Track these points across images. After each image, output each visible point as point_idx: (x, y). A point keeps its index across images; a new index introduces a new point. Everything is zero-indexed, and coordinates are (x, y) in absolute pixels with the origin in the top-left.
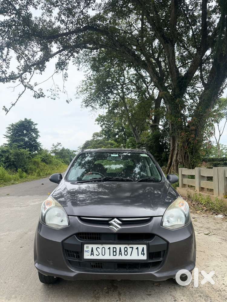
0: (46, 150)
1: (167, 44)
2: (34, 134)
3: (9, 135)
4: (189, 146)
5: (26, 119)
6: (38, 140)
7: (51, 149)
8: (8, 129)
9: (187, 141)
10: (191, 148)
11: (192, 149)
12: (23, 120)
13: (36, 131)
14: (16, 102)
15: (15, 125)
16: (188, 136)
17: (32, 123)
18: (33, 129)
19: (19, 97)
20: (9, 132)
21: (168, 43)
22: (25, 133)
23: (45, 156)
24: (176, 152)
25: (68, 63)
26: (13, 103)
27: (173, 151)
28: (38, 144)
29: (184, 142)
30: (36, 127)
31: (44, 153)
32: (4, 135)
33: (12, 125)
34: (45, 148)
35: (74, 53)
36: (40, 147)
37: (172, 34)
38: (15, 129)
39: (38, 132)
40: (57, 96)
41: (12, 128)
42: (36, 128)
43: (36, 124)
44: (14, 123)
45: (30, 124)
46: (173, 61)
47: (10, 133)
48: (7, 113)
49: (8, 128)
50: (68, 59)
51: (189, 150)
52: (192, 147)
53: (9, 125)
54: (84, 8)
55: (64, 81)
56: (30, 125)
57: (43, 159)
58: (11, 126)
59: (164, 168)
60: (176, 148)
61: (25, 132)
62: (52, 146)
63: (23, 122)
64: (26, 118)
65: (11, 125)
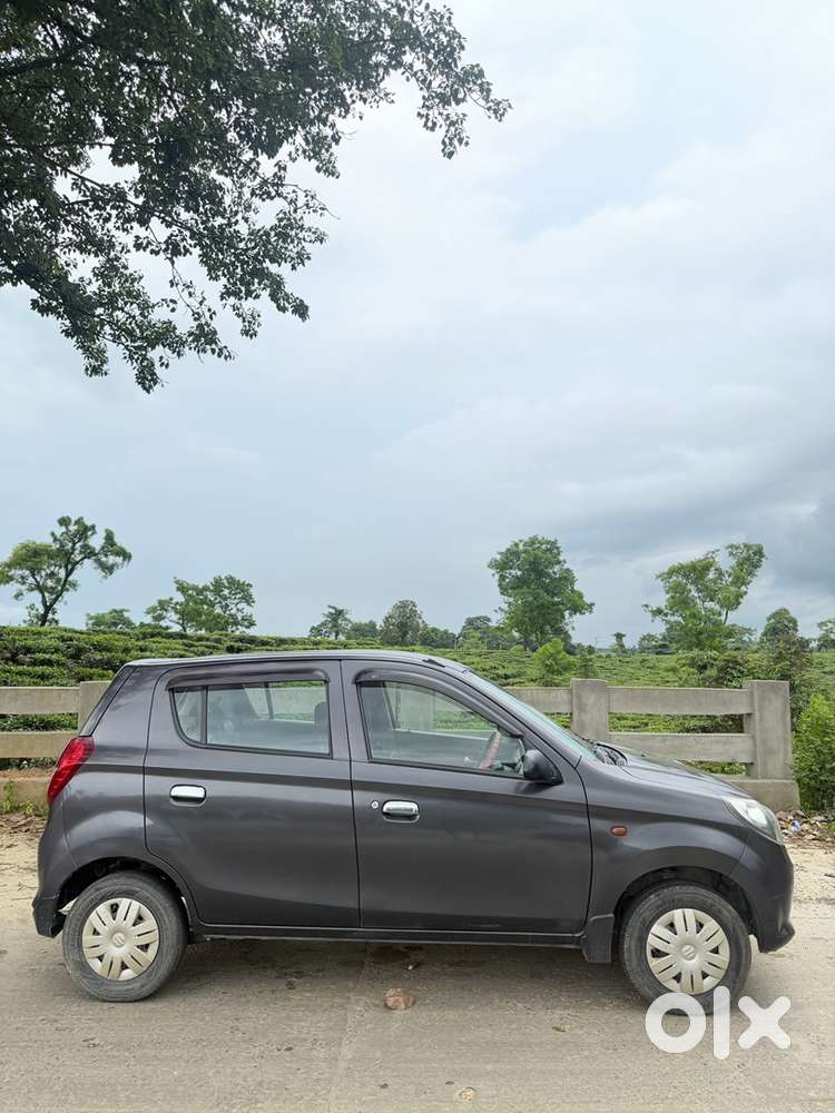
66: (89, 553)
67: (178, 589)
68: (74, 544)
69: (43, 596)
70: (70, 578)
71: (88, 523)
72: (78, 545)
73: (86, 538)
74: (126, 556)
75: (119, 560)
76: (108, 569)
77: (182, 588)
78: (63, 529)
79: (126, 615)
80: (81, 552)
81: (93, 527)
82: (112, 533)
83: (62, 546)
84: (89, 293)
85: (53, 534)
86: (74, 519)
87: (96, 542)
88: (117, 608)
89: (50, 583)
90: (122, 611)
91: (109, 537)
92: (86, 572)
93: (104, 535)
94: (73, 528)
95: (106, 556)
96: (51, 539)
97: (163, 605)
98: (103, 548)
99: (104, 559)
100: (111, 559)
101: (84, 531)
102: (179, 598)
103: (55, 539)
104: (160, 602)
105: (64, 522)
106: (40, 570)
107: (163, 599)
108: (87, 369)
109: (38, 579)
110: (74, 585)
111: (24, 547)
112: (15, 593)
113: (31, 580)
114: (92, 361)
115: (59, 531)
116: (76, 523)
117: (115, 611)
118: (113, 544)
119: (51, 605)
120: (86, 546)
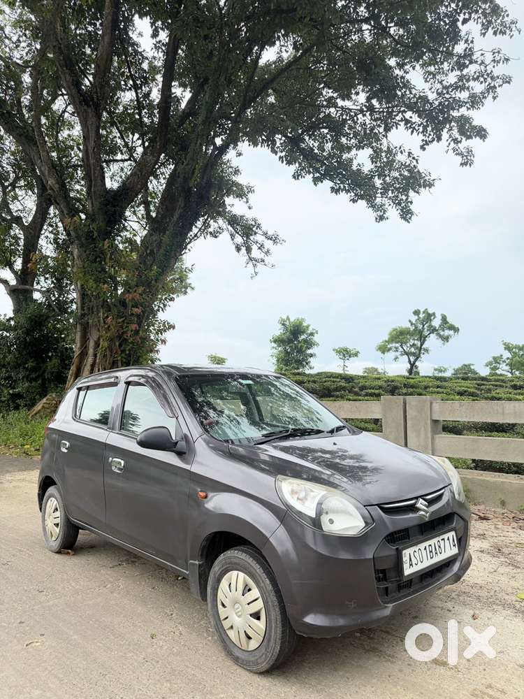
1: (85, 107)
4: (122, 348)
9: (120, 337)
10: (127, 352)
11: (129, 355)
16: (122, 327)
21: (89, 106)
24: (90, 360)
27: (81, 357)
29: (111, 340)
37: (98, 90)
46: (95, 150)
51: (122, 357)
52: (129, 350)
59: (53, 398)
60: (91, 351)
66: (433, 330)
67: (505, 349)
68: (424, 326)
69: (409, 358)
70: (423, 346)
71: (431, 312)
72: (425, 326)
73: (431, 320)
74: (456, 330)
75: (451, 332)
76: (446, 339)
77: (508, 347)
78: (416, 317)
79: (472, 367)
80: (428, 330)
81: (434, 314)
82: (445, 316)
83: (416, 328)
84: (366, 172)
85: (410, 321)
86: (422, 311)
87: (436, 323)
88: (466, 363)
89: (413, 350)
90: (469, 365)
91: (444, 319)
92: (432, 342)
93: (441, 318)
94: (422, 316)
95: (443, 331)
96: (410, 324)
97: (497, 360)
98: (440, 326)
99: (442, 333)
100: (447, 333)
101: (429, 317)
102: (507, 355)
103: (412, 324)
104: (494, 358)
105: (416, 313)
106: (406, 343)
107: (496, 356)
108: (376, 219)
109: (405, 349)
110: (427, 350)
111: (395, 330)
112: (394, 357)
113: (401, 349)
114: (379, 213)
115: (414, 319)
116: (424, 312)
117: (465, 365)
118: (447, 323)
119: (414, 363)
120: (431, 326)
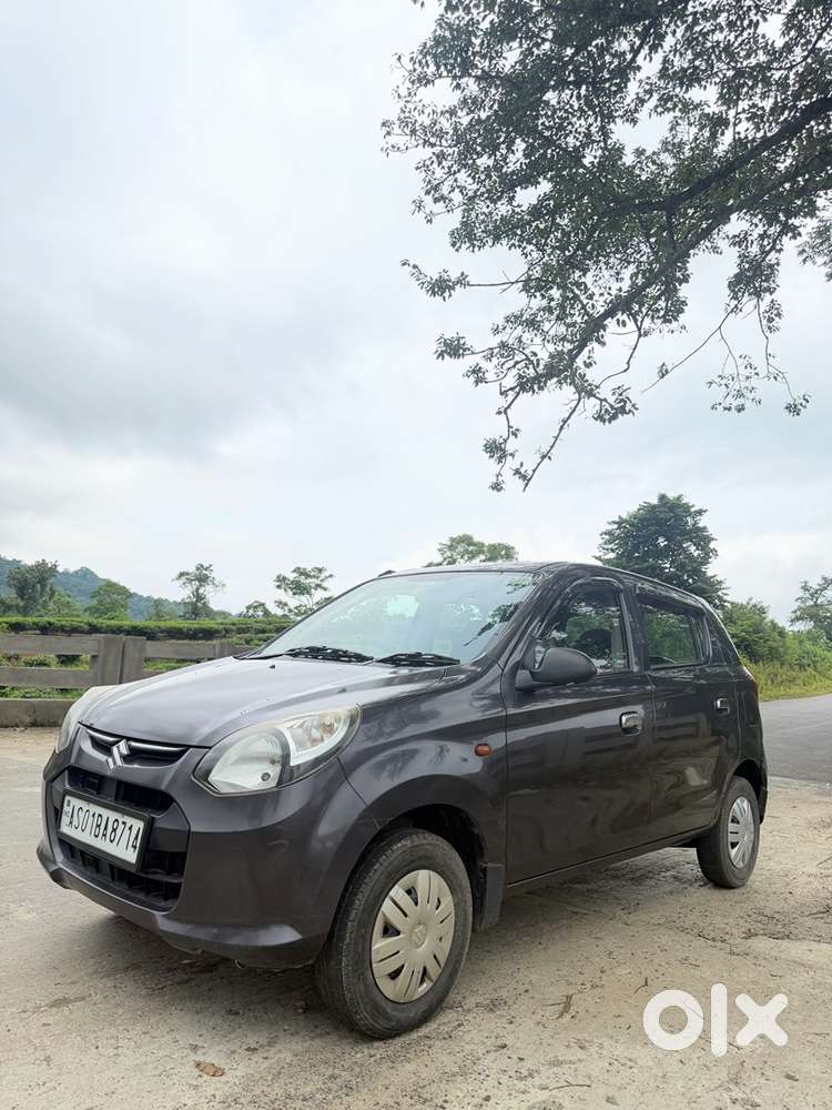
0: (755, 606)
2: (693, 548)
3: (612, 555)
5: (662, 497)
6: (712, 569)
7: (799, 603)
8: (607, 537)
12: (655, 501)
13: (702, 538)
14: (552, 447)
15: (626, 521)
17: (687, 508)
18: (691, 531)
19: (561, 430)
20: (610, 546)
22: (662, 545)
23: (751, 629)
25: (778, 264)
26: (544, 450)
28: (712, 584)
30: (703, 522)
31: (748, 619)
32: (596, 558)
33: (620, 523)
34: (751, 599)
35: (790, 222)
36: (719, 593)
38: (628, 535)
39: (709, 539)
40: (751, 396)
41: (618, 532)
42: (701, 525)
43: (700, 512)
44: (625, 516)
45: (679, 511)
47: (613, 550)
48: (527, 485)
49: (606, 534)
50: (773, 248)
53: (609, 523)
54: (820, 37)
55: (768, 334)
56: (678, 518)
57: (744, 640)
58: (616, 526)
61: (662, 542)
62: (801, 593)
63: (654, 507)
64: (663, 492)
65: (614, 522)
